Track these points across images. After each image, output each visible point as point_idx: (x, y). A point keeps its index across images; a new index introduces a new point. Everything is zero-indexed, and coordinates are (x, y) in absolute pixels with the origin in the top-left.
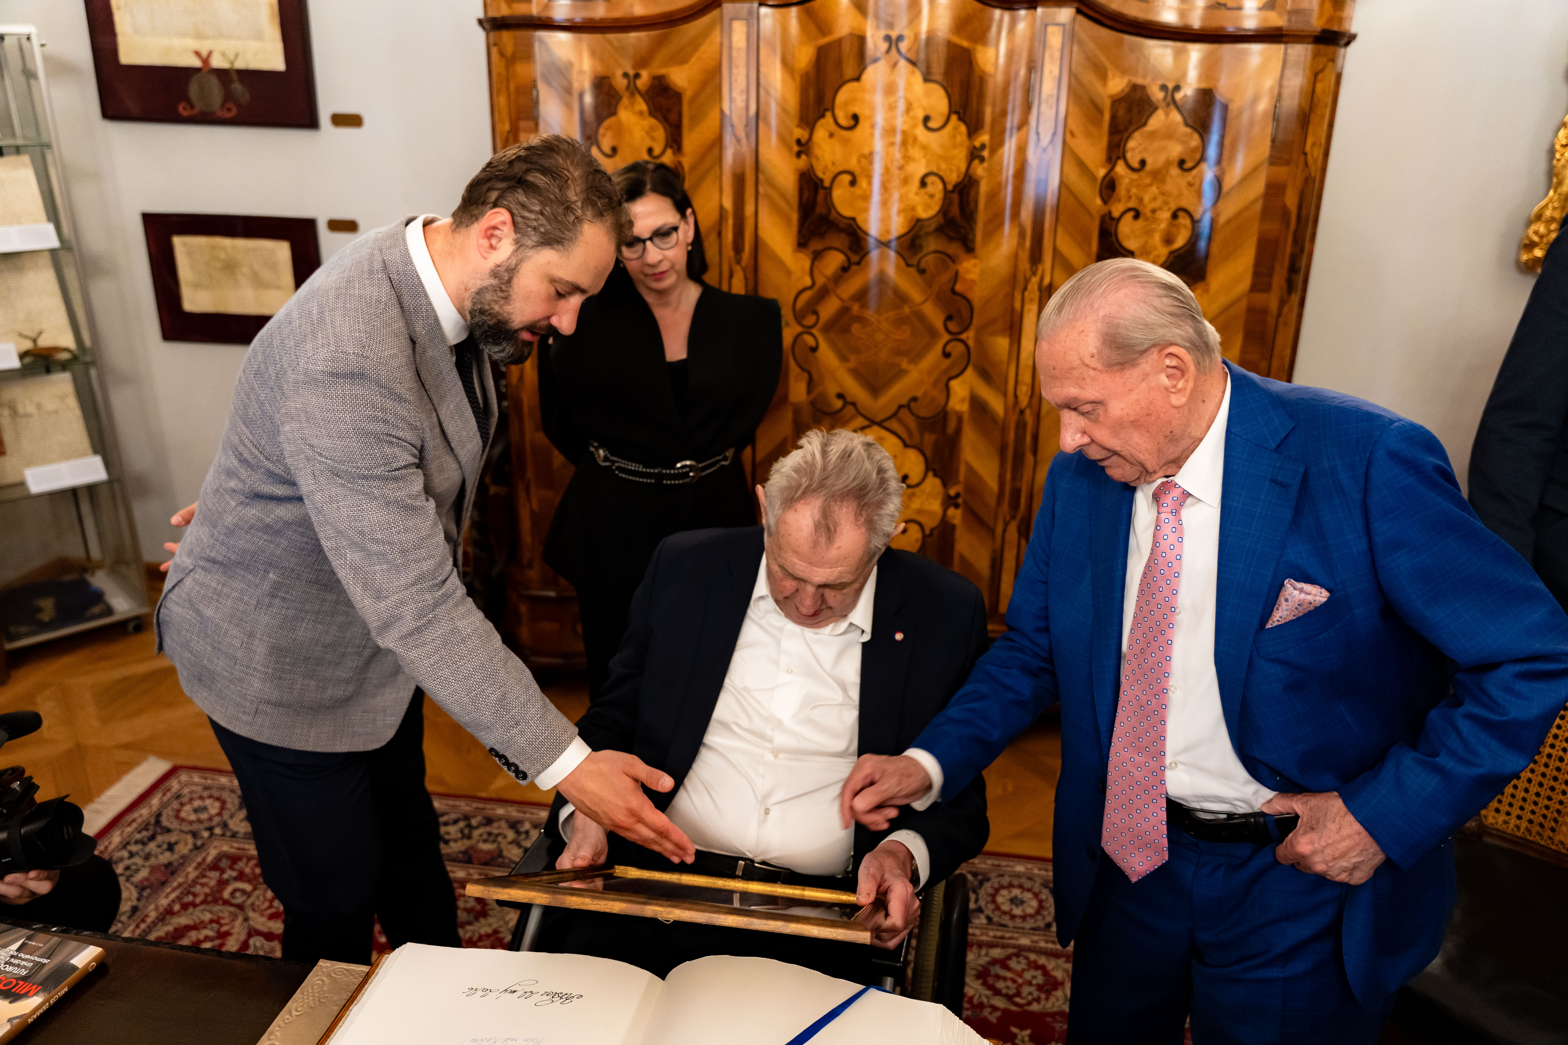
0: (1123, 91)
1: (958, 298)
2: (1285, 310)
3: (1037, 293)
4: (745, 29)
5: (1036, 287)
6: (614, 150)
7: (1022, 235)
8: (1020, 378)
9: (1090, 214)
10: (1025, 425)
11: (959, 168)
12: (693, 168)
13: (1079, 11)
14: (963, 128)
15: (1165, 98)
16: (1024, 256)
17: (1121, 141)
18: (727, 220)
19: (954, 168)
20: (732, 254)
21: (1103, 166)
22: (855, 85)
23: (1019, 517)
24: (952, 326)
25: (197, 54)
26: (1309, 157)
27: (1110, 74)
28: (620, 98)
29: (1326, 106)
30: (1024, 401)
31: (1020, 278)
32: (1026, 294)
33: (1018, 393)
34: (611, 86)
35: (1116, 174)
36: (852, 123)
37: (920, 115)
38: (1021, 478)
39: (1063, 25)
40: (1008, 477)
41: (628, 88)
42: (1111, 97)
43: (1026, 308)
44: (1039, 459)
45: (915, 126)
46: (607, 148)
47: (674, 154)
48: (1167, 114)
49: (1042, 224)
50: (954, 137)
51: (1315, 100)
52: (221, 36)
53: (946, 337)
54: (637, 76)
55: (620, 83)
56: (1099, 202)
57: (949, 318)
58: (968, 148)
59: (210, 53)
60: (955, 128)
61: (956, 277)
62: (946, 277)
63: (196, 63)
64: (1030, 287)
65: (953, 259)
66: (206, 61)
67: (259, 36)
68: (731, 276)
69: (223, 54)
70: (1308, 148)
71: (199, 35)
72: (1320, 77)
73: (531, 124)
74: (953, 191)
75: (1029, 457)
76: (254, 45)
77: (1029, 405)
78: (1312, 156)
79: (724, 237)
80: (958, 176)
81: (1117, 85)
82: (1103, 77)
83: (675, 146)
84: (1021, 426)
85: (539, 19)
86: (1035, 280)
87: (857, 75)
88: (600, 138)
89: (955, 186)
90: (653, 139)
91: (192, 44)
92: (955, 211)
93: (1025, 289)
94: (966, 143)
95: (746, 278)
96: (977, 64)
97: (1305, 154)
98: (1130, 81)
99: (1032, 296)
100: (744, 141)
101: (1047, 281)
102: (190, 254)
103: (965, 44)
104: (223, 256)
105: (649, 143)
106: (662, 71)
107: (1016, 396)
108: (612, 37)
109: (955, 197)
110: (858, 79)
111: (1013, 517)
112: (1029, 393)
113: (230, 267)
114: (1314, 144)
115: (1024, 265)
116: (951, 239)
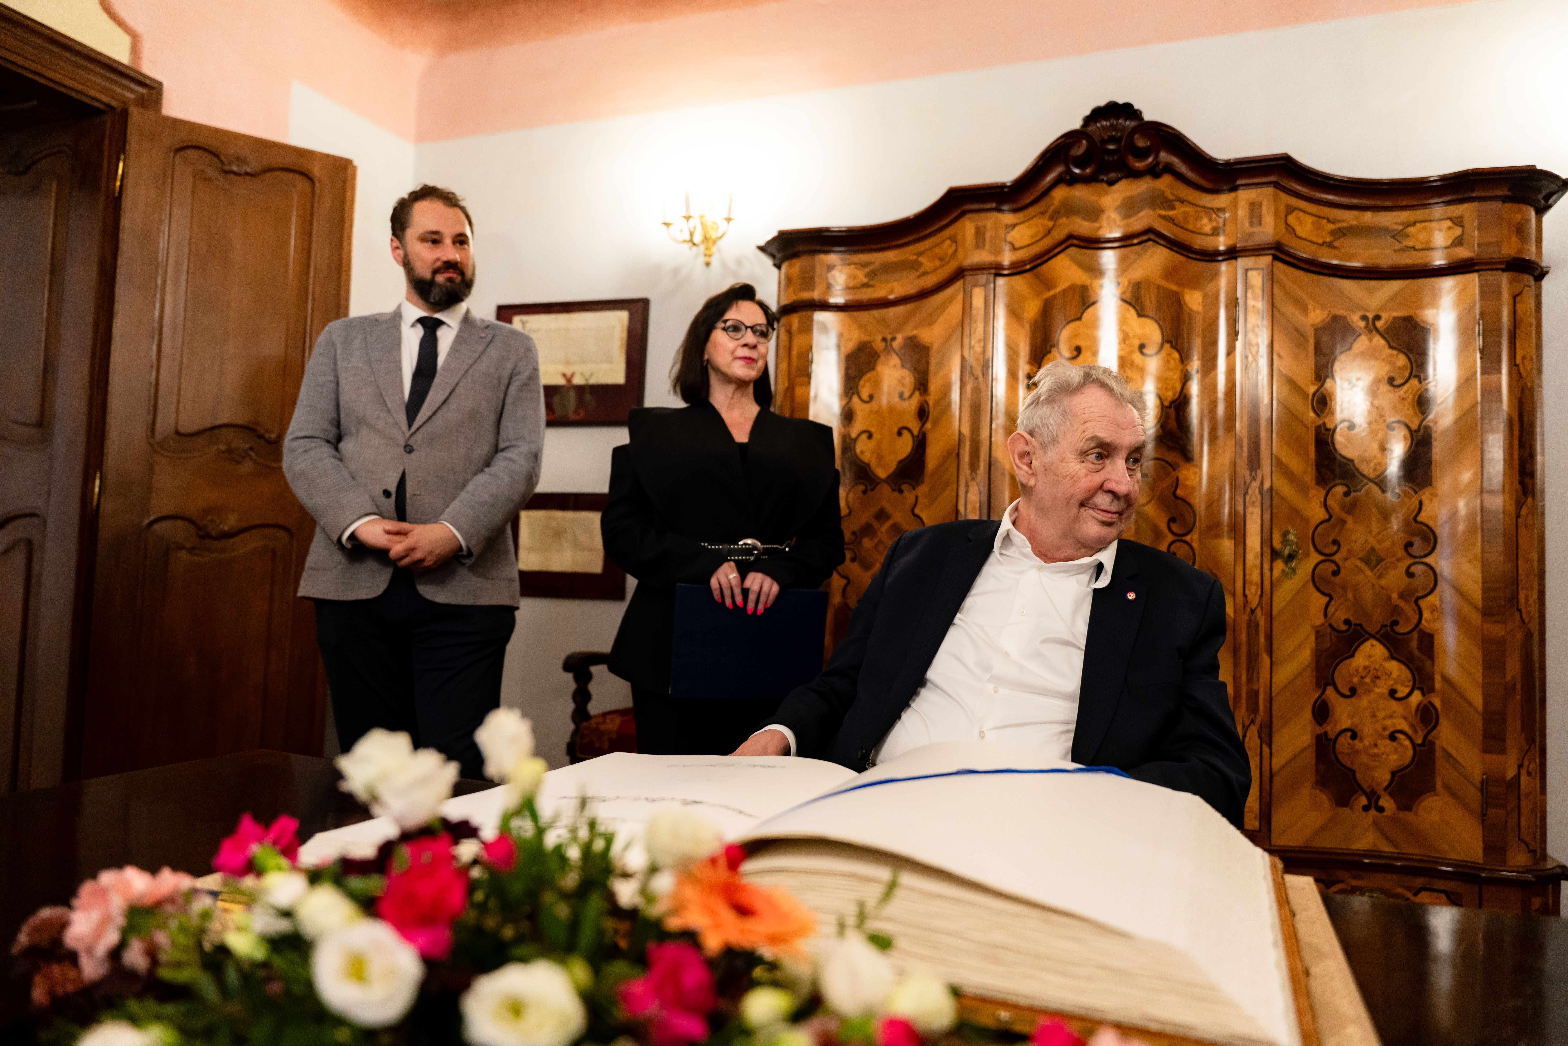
0: (1324, 320)
1: (1180, 502)
2: (1524, 511)
3: (1259, 497)
4: (983, 293)
5: (1257, 491)
6: (871, 397)
7: (1239, 444)
8: (1247, 577)
9: (1305, 425)
10: (1257, 626)
11: (1174, 388)
12: (937, 403)
13: (1275, 258)
14: (1176, 355)
15: (1366, 327)
16: (1243, 464)
17: (1328, 363)
18: (964, 444)
19: (1169, 387)
20: (968, 472)
21: (1313, 384)
22: (1078, 323)
23: (1258, 721)
24: (1175, 528)
25: (564, 375)
26: (1521, 367)
27: (1310, 307)
28: (879, 356)
29: (1531, 326)
30: (1254, 601)
31: (1240, 481)
32: (1247, 498)
33: (1247, 592)
34: (872, 348)
35: (1326, 390)
36: (1075, 353)
37: (1136, 343)
38: (1258, 679)
39: (1263, 269)
40: (1244, 678)
41: (885, 349)
42: (1313, 325)
43: (1250, 510)
44: (1274, 659)
45: (1131, 352)
46: (865, 396)
47: (921, 394)
48: (1370, 340)
49: (1258, 434)
50: (1168, 361)
51: (1518, 318)
52: (583, 361)
53: (1170, 538)
54: (894, 339)
55: (879, 345)
56: (1312, 415)
57: (1172, 520)
58: (1182, 371)
59: (573, 375)
60: (1169, 355)
61: (1177, 483)
62: (1167, 482)
63: (562, 382)
64: (1250, 491)
65: (1174, 467)
66: (569, 380)
67: (609, 360)
68: (967, 492)
69: (582, 374)
70: (1518, 361)
71: (568, 363)
72: (1518, 299)
73: (805, 379)
74: (1169, 407)
75: (1265, 659)
76: (606, 366)
77: (1260, 603)
78: (1524, 367)
79: (961, 455)
80: (1174, 395)
81: (1317, 316)
82: (1304, 309)
83: (922, 389)
84: (1253, 626)
85: (820, 301)
86: (1255, 485)
87: (1079, 315)
88: (860, 388)
89: (1172, 403)
90: (903, 385)
91: (562, 368)
92: (1173, 424)
93: (1246, 493)
94: (1180, 367)
95: (980, 492)
96: (1186, 304)
97: (1517, 366)
98: (1330, 312)
99: (1254, 499)
100: (981, 378)
101: (1267, 485)
102: (530, 524)
103: (1174, 288)
104: (554, 525)
105: (900, 389)
106: (915, 333)
107: (1245, 595)
108: (875, 313)
109: (1172, 412)
110: (1080, 319)
111: (1253, 722)
112: (1259, 593)
113: (558, 534)
114: (1524, 358)
115: (1244, 471)
116: (1170, 449)
